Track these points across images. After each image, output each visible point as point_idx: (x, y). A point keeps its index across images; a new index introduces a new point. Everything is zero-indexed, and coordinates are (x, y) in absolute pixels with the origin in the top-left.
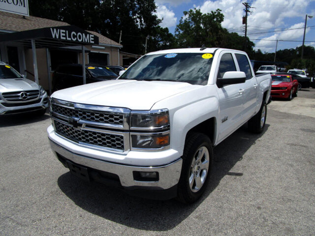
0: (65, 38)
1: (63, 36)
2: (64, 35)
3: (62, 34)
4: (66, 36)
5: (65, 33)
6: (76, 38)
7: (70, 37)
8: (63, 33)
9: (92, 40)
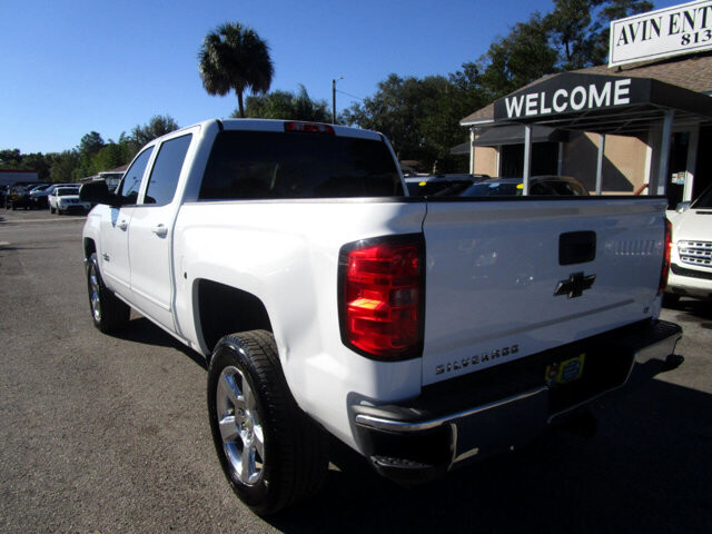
0: (535, 112)
1: (531, 109)
2: (535, 104)
3: (529, 104)
4: (538, 108)
5: (538, 100)
6: (565, 105)
7: (549, 104)
8: (531, 100)
9: (621, 97)
